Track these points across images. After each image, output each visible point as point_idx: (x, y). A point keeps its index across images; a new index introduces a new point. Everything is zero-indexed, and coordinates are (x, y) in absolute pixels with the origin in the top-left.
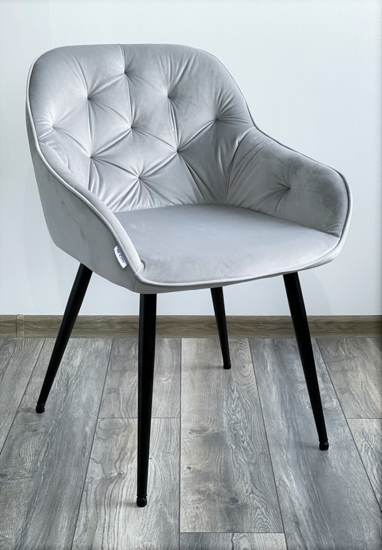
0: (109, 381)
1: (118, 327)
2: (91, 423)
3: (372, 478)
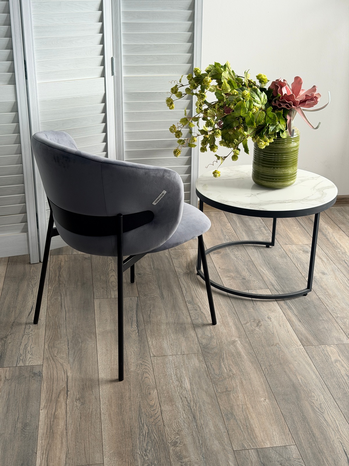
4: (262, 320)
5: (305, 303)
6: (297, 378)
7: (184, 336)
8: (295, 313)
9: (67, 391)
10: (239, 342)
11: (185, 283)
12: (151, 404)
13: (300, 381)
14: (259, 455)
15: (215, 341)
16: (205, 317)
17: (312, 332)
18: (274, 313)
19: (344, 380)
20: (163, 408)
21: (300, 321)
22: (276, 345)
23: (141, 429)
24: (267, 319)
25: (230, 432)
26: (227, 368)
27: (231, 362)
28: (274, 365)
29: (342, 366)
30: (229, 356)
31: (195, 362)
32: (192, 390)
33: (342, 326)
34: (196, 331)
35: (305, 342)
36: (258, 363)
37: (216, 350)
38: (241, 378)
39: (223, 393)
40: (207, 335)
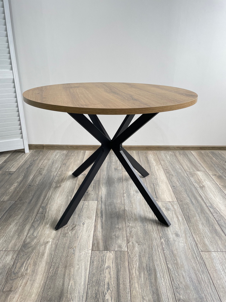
0: (64, 162)
1: (70, 148)
2: (56, 172)
3: (124, 187)
4: (78, 225)
5: (114, 213)
6: (69, 284)
7: (18, 235)
8: (103, 221)
10: (50, 243)
11: (50, 193)
13: (70, 287)
15: (35, 240)
16: (44, 219)
17: (105, 238)
18: (89, 220)
19: (103, 289)
21: (102, 228)
22: (73, 248)
24: (82, 224)
26: (26, 267)
27: (32, 262)
28: (61, 267)
29: (110, 273)
30: (35, 255)
31: (9, 259)
33: (128, 234)
35: (95, 247)
36: (50, 264)
37: (30, 249)
38: (28, 279)
39: (6, 292)
40: (34, 235)
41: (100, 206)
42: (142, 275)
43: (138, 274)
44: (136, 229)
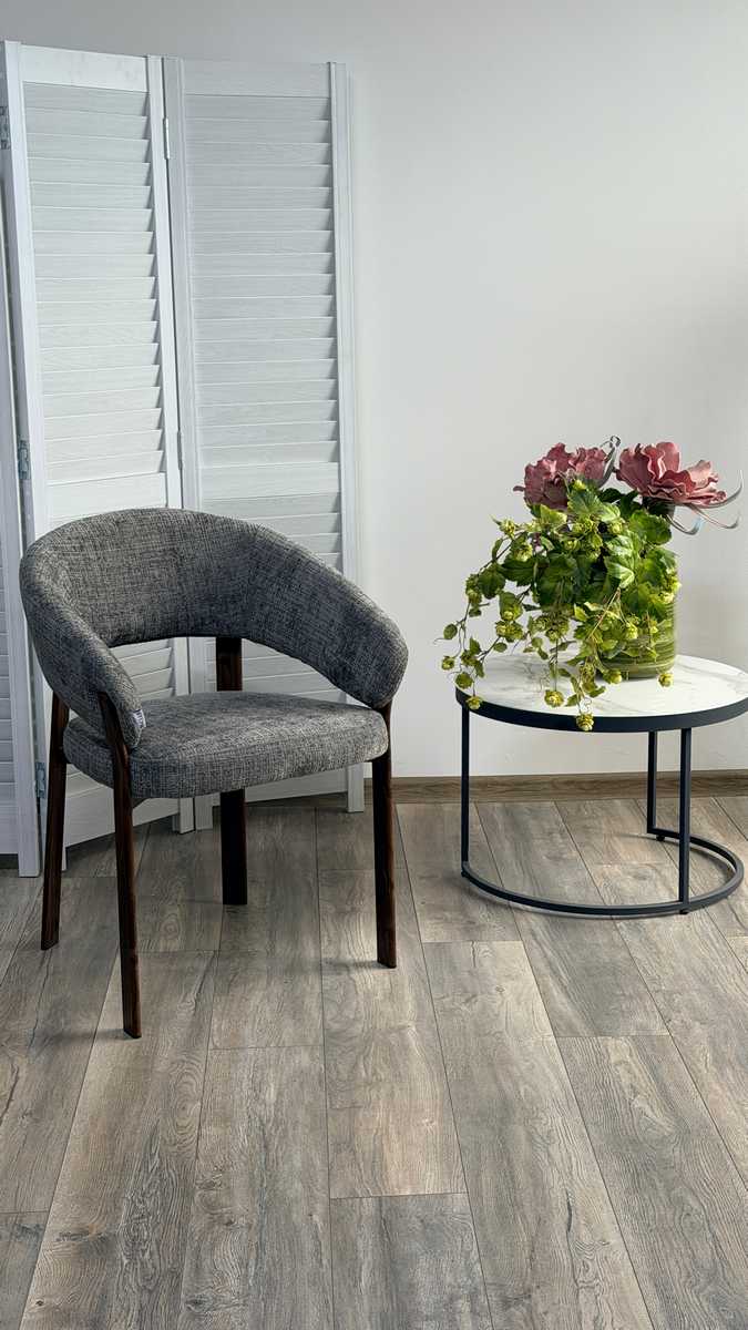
4: (482, 992)
5: (596, 966)
6: (517, 1090)
7: (294, 1017)
8: (564, 982)
9: (10, 1100)
10: (413, 1028)
11: (330, 929)
12: (180, 1124)
13: (522, 1094)
14: (381, 1206)
15: (361, 1026)
16: (355, 986)
17: (587, 1014)
18: (513, 982)
19: (621, 1094)
20: (203, 1130)
21: (569, 997)
22: (494, 1034)
23: (145, 1162)
24: (493, 991)
25: (334, 1172)
26: (370, 1070)
27: (382, 1062)
28: (476, 1066)
29: (629, 1071)
30: (381, 1050)
31: (303, 1059)
32: (278, 1103)
33: (662, 1006)
34: (326, 1007)
35: (560, 1028)
36: (441, 1063)
37: (357, 1040)
38: (393, 1087)
39: (341, 1110)
40: (348, 1017)
41: (537, 953)
42: (728, 1071)
43: (715, 1070)
44: (686, 997)
